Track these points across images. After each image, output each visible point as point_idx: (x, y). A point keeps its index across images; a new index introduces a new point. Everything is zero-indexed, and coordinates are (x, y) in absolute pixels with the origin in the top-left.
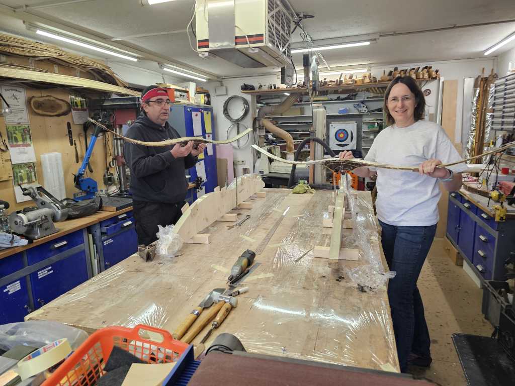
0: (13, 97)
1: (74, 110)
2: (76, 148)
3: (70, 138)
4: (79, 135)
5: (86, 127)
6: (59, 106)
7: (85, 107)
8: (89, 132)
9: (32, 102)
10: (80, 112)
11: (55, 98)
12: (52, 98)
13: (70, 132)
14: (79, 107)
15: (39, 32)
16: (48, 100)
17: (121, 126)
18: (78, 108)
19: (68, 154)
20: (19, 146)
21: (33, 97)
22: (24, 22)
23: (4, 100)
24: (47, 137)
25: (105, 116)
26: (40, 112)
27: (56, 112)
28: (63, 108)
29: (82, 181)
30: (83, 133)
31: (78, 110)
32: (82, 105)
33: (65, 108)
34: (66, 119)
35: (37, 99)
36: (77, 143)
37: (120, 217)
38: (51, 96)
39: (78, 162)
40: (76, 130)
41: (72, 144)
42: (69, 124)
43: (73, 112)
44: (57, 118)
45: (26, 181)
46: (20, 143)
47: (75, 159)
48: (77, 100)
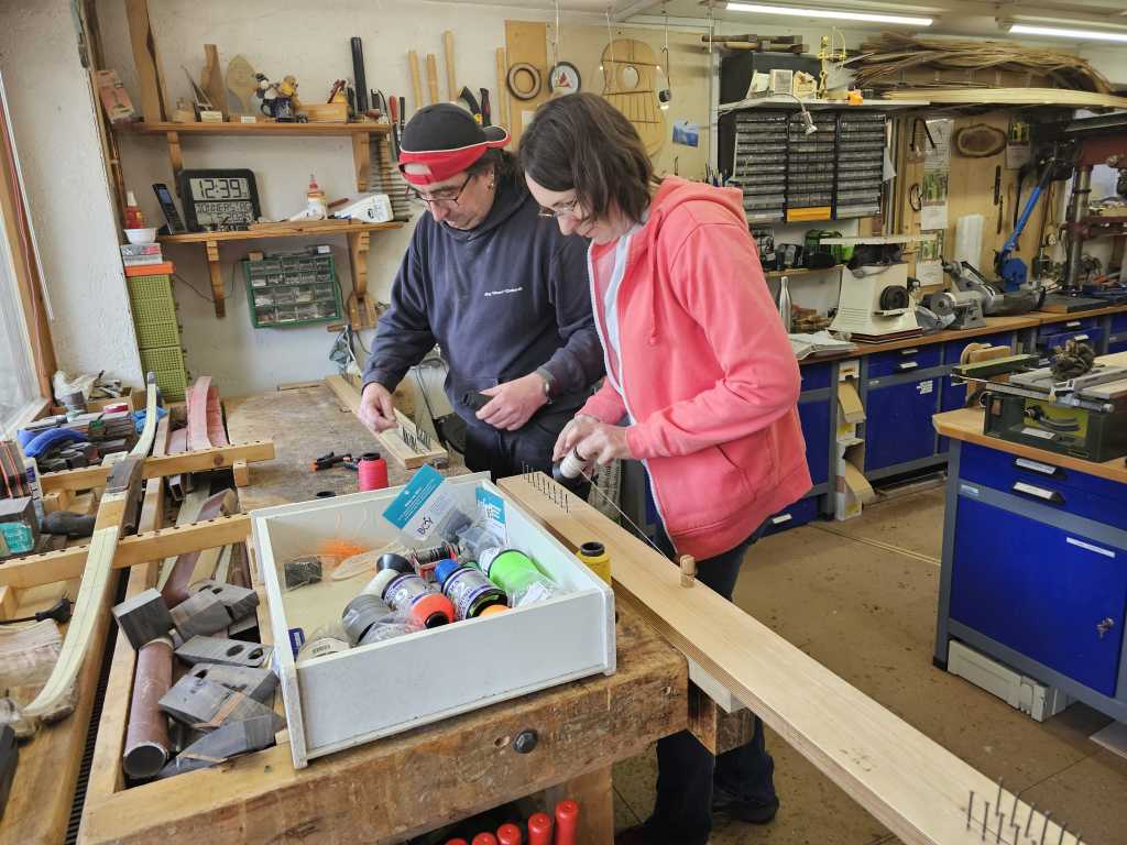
0: (938, 132)
1: (1010, 145)
2: (1001, 209)
3: (996, 192)
4: (1010, 187)
5: (1022, 174)
6: (994, 140)
7: (1027, 138)
8: (1026, 182)
9: (960, 138)
10: (1019, 147)
11: (988, 127)
12: (985, 129)
13: (998, 183)
14: (1019, 140)
15: (1015, 29)
16: (980, 131)
17: (1090, 168)
18: (1017, 140)
19: (988, 218)
20: (931, 204)
21: (961, 129)
22: (997, 19)
23: (930, 137)
24: (966, 190)
25: (1061, 152)
26: (967, 151)
27: (986, 150)
28: (996, 143)
29: (1007, 261)
30: (1015, 185)
31: (1015, 144)
32: (1023, 135)
33: (999, 143)
34: (997, 161)
35: (965, 131)
36: (1005, 200)
37: (1070, 325)
38: (982, 125)
39: (999, 232)
40: (1007, 177)
41: (996, 203)
42: (998, 169)
43: (1008, 147)
44: (986, 159)
45: (930, 256)
46: (934, 200)
47: (995, 228)
48: (1019, 127)
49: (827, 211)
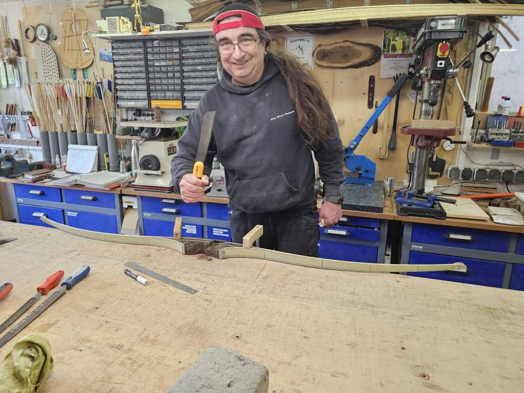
0: (299, 49)
1: (385, 57)
3: (369, 97)
7: (410, 50)
10: (398, 59)
11: (352, 42)
12: (348, 44)
13: (371, 90)
14: (399, 52)
16: (340, 47)
18: (396, 53)
19: (360, 120)
26: (324, 63)
27: (349, 62)
28: (363, 55)
31: (396, 56)
32: (404, 49)
34: (367, 71)
35: (323, 48)
38: (347, 41)
41: (370, 106)
42: (372, 80)
43: (383, 60)
48: (399, 42)
49: (178, 104)
